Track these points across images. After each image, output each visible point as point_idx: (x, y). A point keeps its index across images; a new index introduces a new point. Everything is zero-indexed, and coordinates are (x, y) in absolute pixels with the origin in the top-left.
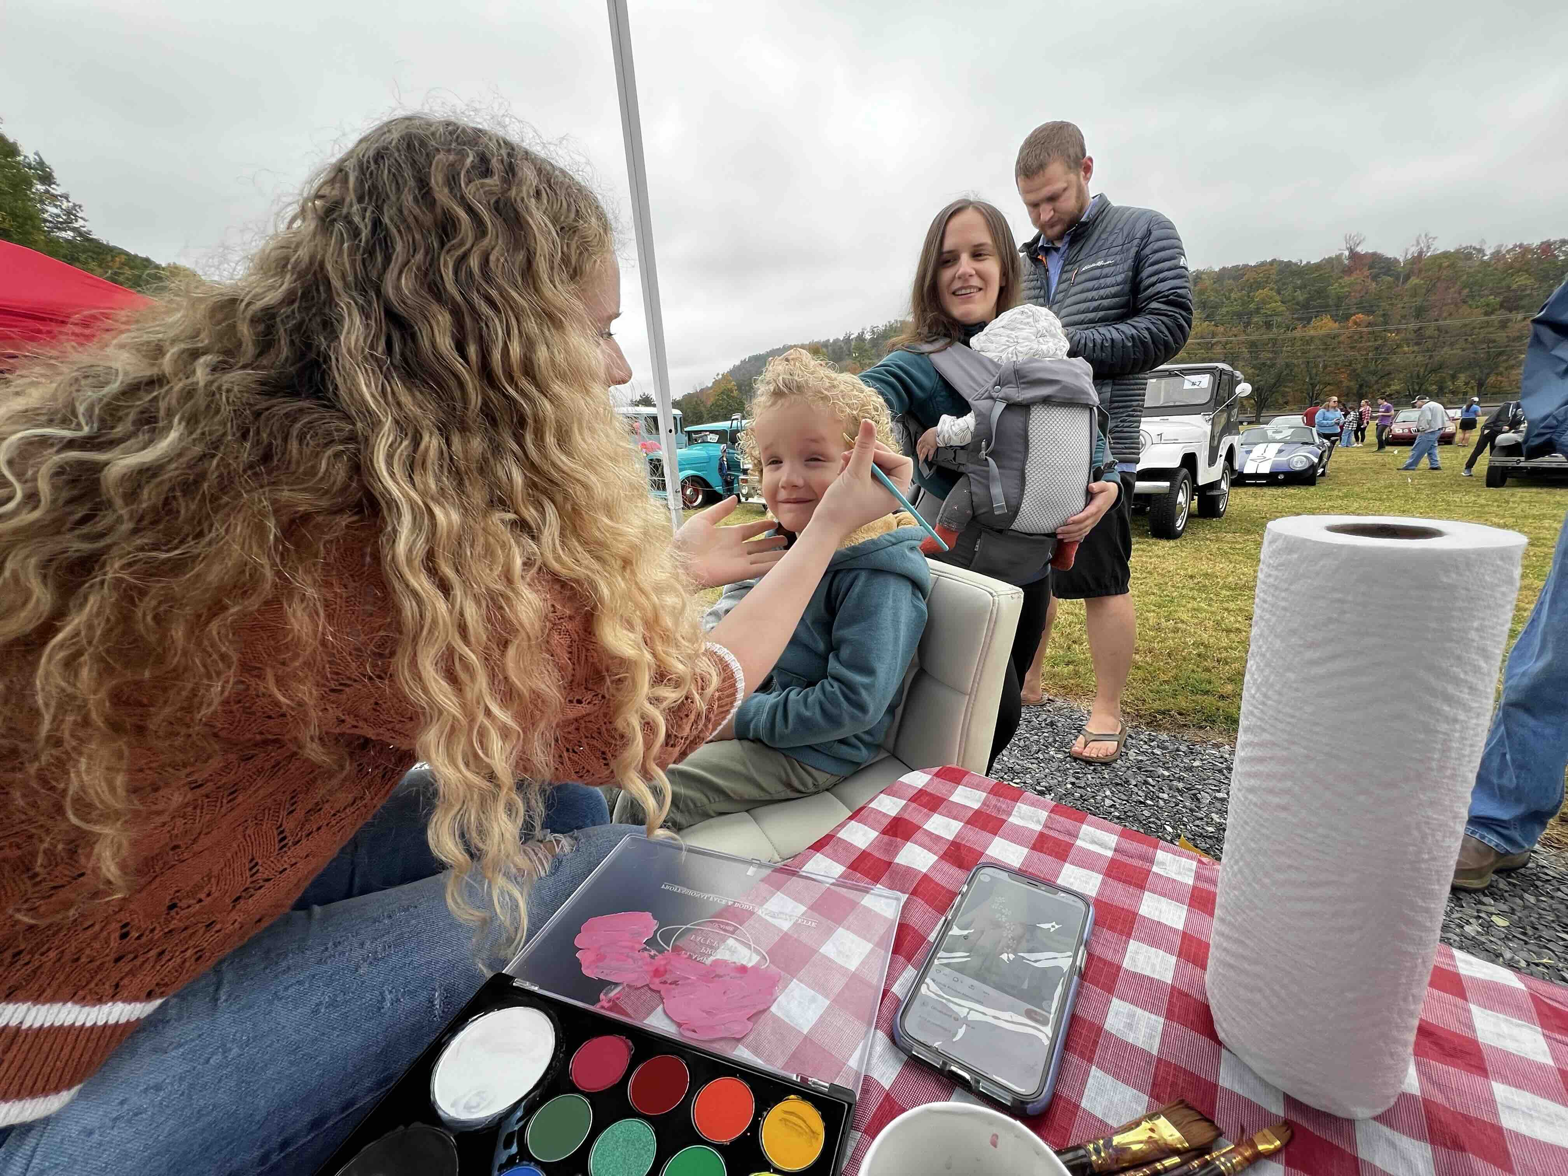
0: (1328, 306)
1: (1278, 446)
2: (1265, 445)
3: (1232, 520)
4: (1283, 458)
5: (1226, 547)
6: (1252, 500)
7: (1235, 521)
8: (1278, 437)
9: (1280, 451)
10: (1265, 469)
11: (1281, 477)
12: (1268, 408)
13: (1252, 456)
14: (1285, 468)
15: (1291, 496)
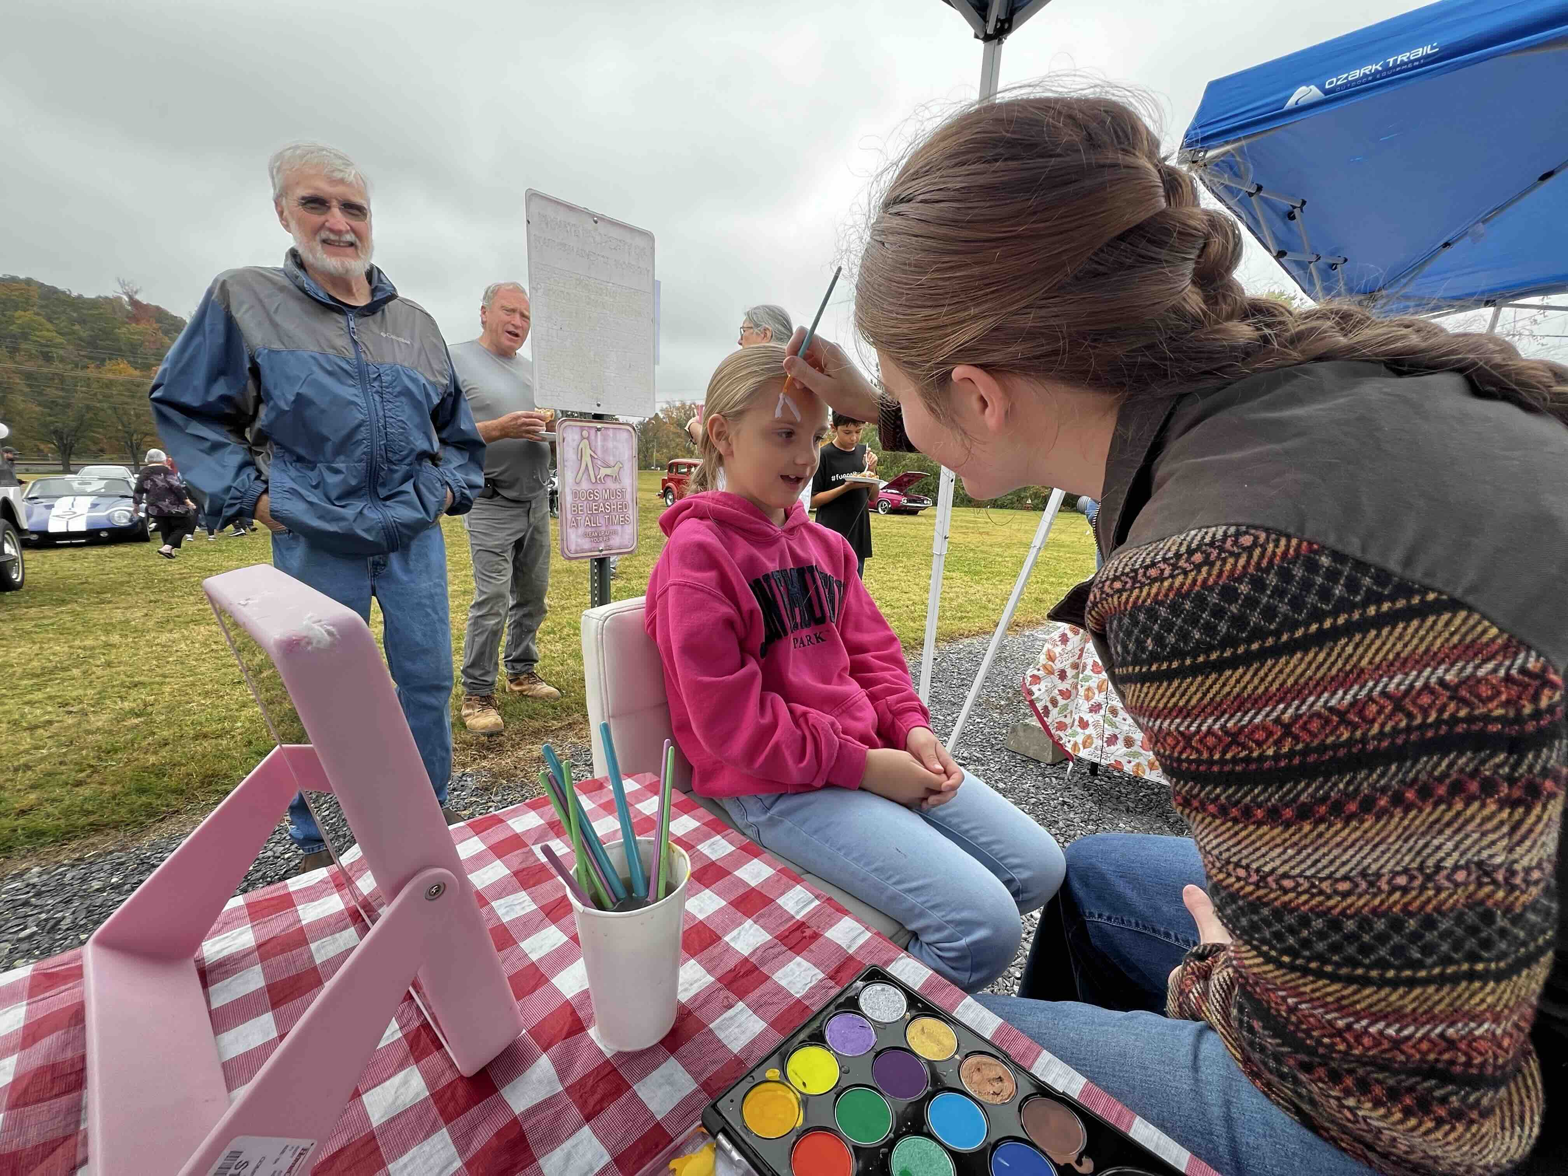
0: (120, 350)
1: (90, 500)
2: (70, 499)
3: (35, 591)
4: (101, 514)
5: (28, 626)
6: (69, 564)
7: (41, 591)
8: (89, 489)
9: (94, 506)
10: (79, 525)
11: (104, 534)
12: (79, 455)
13: (54, 511)
14: (107, 525)
15: (123, 556)
